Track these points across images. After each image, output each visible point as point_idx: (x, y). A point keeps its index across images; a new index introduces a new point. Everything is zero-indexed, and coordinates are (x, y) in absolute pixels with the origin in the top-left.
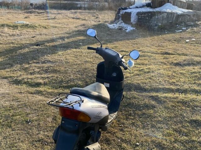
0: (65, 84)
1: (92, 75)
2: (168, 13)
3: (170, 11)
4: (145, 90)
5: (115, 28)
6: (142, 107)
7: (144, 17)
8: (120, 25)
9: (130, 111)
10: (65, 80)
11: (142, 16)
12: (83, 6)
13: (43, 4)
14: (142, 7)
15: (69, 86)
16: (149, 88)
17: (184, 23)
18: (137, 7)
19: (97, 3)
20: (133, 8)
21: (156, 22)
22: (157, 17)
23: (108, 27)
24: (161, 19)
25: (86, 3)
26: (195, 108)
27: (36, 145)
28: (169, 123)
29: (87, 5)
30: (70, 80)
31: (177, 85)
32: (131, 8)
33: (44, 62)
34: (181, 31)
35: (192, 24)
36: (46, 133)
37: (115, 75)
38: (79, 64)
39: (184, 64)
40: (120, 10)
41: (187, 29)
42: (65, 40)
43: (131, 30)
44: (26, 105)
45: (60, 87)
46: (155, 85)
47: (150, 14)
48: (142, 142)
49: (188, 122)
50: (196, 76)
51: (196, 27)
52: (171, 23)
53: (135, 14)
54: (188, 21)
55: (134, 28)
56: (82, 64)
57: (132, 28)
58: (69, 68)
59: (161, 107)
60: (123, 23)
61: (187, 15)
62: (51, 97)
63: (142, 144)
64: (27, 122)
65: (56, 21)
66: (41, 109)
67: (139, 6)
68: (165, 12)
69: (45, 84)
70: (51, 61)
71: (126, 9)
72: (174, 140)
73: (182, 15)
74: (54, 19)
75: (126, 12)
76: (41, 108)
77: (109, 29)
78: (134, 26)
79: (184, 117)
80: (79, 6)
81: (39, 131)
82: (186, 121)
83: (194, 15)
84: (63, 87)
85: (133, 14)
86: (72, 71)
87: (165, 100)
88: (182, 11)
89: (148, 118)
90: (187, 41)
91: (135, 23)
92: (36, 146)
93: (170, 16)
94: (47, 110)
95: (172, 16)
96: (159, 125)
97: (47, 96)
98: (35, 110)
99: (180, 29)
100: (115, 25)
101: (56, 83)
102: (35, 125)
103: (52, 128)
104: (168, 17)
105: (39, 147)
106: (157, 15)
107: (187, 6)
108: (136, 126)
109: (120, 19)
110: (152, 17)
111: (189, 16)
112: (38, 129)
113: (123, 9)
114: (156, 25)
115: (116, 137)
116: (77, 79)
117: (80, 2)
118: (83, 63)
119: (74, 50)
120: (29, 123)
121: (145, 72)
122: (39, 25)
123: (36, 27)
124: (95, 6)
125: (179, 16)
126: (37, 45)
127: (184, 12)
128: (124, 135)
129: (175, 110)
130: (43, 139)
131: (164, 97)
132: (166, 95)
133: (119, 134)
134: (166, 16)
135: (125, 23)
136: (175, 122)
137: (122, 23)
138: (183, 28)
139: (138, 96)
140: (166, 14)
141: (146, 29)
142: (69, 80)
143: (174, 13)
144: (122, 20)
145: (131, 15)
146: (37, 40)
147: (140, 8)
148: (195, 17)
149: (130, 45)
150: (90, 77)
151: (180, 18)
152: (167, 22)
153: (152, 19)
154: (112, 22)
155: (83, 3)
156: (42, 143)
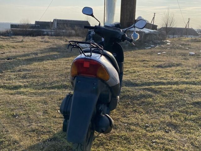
0: (49, 85)
4: (137, 85)
6: (139, 97)
9: (127, 101)
10: (48, 82)
12: (50, 33)
13: (7, 32)
15: (53, 87)
16: (140, 83)
17: (151, 41)
19: (64, 31)
25: (52, 30)
26: (193, 93)
27: (31, 134)
28: (172, 106)
29: (54, 32)
30: (54, 82)
31: (166, 79)
33: (20, 71)
34: (150, 47)
35: (159, 42)
36: (39, 124)
38: (59, 70)
39: (165, 66)
41: (155, 46)
42: (39, 55)
44: (8, 103)
45: (43, 88)
46: (145, 80)
48: (151, 123)
49: (191, 104)
50: (181, 73)
51: (163, 44)
52: (140, 41)
54: (155, 40)
58: (50, 73)
59: (159, 95)
61: (153, 34)
63: (152, 125)
64: (14, 116)
65: (24, 43)
69: (25, 87)
70: (27, 70)
72: (183, 119)
73: (149, 34)
74: (21, 42)
76: (26, 104)
79: (185, 101)
80: (45, 33)
81: (30, 123)
82: (189, 103)
83: (159, 35)
84: (47, 88)
87: (160, 90)
88: (149, 31)
89: (149, 105)
92: (30, 136)
94: (34, 106)
95: (141, 35)
96: (163, 109)
97: (30, 95)
98: (21, 106)
99: (149, 47)
101: (38, 85)
102: (24, 118)
103: (45, 120)
105: (34, 137)
107: (152, 27)
108: (139, 113)
109: (91, 39)
111: (155, 35)
112: (28, 121)
115: (121, 122)
117: (46, 30)
118: (64, 69)
119: (51, 61)
120: (16, 117)
121: (131, 73)
122: (7, 45)
123: (4, 47)
124: (62, 33)
125: (146, 35)
126: (9, 59)
127: (151, 32)
128: (129, 120)
129: (174, 96)
130: (37, 129)
131: (158, 88)
132: (160, 86)
133: (124, 120)
136: (178, 106)
138: (152, 46)
139: (131, 90)
144: (93, 40)
146: (7, 56)
148: (161, 36)
151: (147, 37)
155: (50, 30)
156: (37, 133)
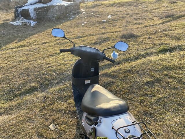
0: (17, 91)
1: (39, 73)
2: (59, 6)
3: (60, 4)
5: (19, 24)
7: (41, 11)
8: (22, 21)
10: (15, 87)
11: (39, 11)
14: (36, 4)
15: (23, 92)
17: (71, 12)
18: (31, 4)
20: (28, 5)
21: (52, 14)
22: (52, 10)
23: (13, 25)
24: (56, 11)
32: (26, 6)
35: (77, 12)
37: (93, 70)
38: (15, 66)
39: (99, 42)
40: (16, 8)
41: (75, 16)
43: (35, 24)
45: (14, 97)
47: (45, 9)
49: (145, 85)
51: (80, 14)
52: (63, 13)
53: (33, 10)
54: (73, 11)
55: (37, 22)
56: (18, 65)
57: (35, 22)
58: (8, 73)
60: (25, 19)
62: (13, 112)
66: (15, 132)
67: (32, 3)
68: (57, 6)
71: (22, 7)
73: (68, 6)
75: (23, 10)
76: (13, 131)
77: (15, 27)
78: (35, 20)
79: (139, 82)
82: (143, 84)
84: (18, 95)
85: (31, 10)
86: (13, 75)
90: (83, 24)
91: (35, 18)
93: (61, 8)
94: (23, 130)
95: (62, 8)
98: (10, 136)
99: (71, 17)
100: (18, 21)
101: (6, 94)
104: (59, 9)
106: (51, 8)
109: (20, 16)
110: (48, 10)
111: (72, 6)
113: (20, 7)
114: (53, 17)
116: (27, 82)
125: (66, 7)
127: (68, 4)
134: (58, 8)
135: (27, 19)
137: (23, 19)
138: (73, 16)
140: (58, 7)
141: (47, 21)
142: (19, 86)
143: (63, 6)
144: (22, 17)
145: (30, 12)
147: (34, 5)
148: (76, 6)
149: (46, 36)
150: (38, 76)
151: (67, 9)
152: (60, 13)
153: (49, 12)
154: (14, 20)
